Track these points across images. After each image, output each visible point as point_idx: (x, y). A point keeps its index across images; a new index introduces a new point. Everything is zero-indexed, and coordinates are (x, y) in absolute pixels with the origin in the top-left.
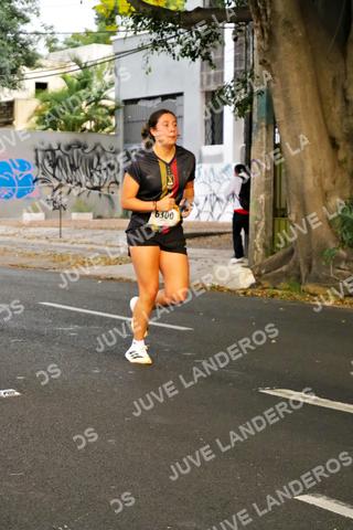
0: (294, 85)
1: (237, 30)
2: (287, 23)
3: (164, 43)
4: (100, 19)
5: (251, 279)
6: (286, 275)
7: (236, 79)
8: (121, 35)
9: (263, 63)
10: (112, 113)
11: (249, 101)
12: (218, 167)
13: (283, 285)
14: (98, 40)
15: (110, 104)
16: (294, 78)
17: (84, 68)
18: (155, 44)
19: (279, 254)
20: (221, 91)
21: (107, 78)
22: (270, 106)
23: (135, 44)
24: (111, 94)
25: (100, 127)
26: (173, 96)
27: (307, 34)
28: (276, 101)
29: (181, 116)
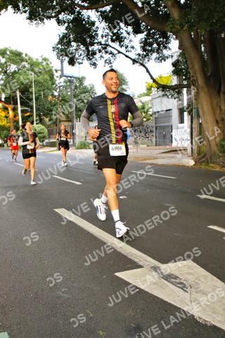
0: (205, 105)
1: (187, 90)
2: (202, 87)
3: (166, 95)
4: (147, 89)
5: (194, 163)
6: (204, 161)
7: (188, 104)
8: (153, 93)
9: (195, 99)
10: (151, 116)
11: (192, 110)
12: (183, 130)
13: (203, 164)
14: (147, 95)
15: (151, 113)
16: (205, 103)
17: (143, 103)
18: (163, 95)
19: (202, 155)
20: (183, 108)
21: (150, 106)
22: (198, 112)
23: (158, 96)
24: (151, 110)
25: (148, 120)
26: (169, 110)
27: (208, 91)
28: (200, 110)
29: (171, 116)
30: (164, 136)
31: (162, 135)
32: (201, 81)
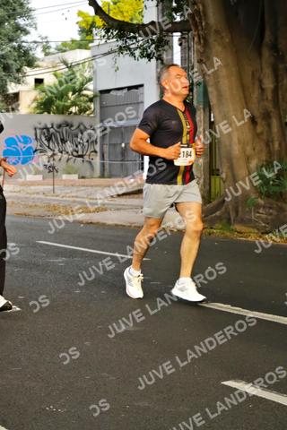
1: (182, 38)
2: (217, 32)
3: (128, 48)
4: (82, 31)
6: (220, 218)
8: (96, 43)
9: (200, 61)
10: (91, 100)
13: (218, 225)
14: (80, 46)
15: (90, 93)
17: (70, 67)
18: (121, 49)
19: (214, 203)
21: (87, 75)
22: (206, 93)
23: (106, 49)
24: (90, 86)
25: (82, 111)
26: (137, 87)
27: (232, 40)
28: (210, 89)
29: (142, 102)
30: (124, 152)
31: (118, 150)
32: (213, 17)
